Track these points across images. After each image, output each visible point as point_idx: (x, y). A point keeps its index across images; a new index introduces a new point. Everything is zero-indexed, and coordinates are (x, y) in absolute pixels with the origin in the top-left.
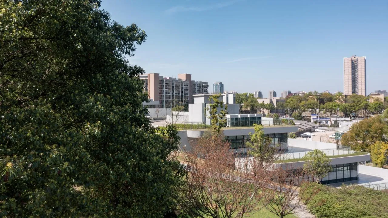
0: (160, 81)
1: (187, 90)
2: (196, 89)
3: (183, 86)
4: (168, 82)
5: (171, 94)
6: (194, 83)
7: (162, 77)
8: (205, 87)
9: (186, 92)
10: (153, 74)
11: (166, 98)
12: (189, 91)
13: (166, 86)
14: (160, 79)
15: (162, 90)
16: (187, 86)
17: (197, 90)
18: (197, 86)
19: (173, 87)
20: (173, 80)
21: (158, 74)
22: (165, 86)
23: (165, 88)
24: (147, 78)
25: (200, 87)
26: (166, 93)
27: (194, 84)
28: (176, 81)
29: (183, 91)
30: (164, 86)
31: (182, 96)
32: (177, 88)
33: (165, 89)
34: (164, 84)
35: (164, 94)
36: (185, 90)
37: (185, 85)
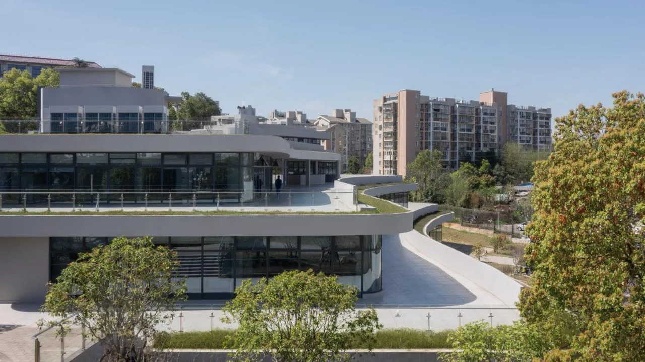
0: (422, 105)
1: (493, 123)
2: (517, 121)
3: (482, 116)
4: (441, 107)
5: (449, 132)
6: (513, 110)
7: (428, 97)
8: (541, 118)
9: (489, 126)
10: (405, 92)
11: (435, 138)
12: (496, 125)
13: (436, 115)
14: (422, 102)
15: (426, 124)
16: (493, 114)
17: (519, 123)
18: (519, 116)
19: (454, 117)
20: (455, 104)
21: (419, 92)
22: (432, 115)
23: (432, 118)
24: (396, 101)
25: (528, 117)
26: (436, 129)
27: (513, 113)
28: (463, 106)
29: (482, 125)
30: (430, 114)
31: (478, 134)
32: (465, 119)
33: (432, 121)
34: (431, 111)
35: (432, 130)
36: (485, 123)
37: (485, 114)
